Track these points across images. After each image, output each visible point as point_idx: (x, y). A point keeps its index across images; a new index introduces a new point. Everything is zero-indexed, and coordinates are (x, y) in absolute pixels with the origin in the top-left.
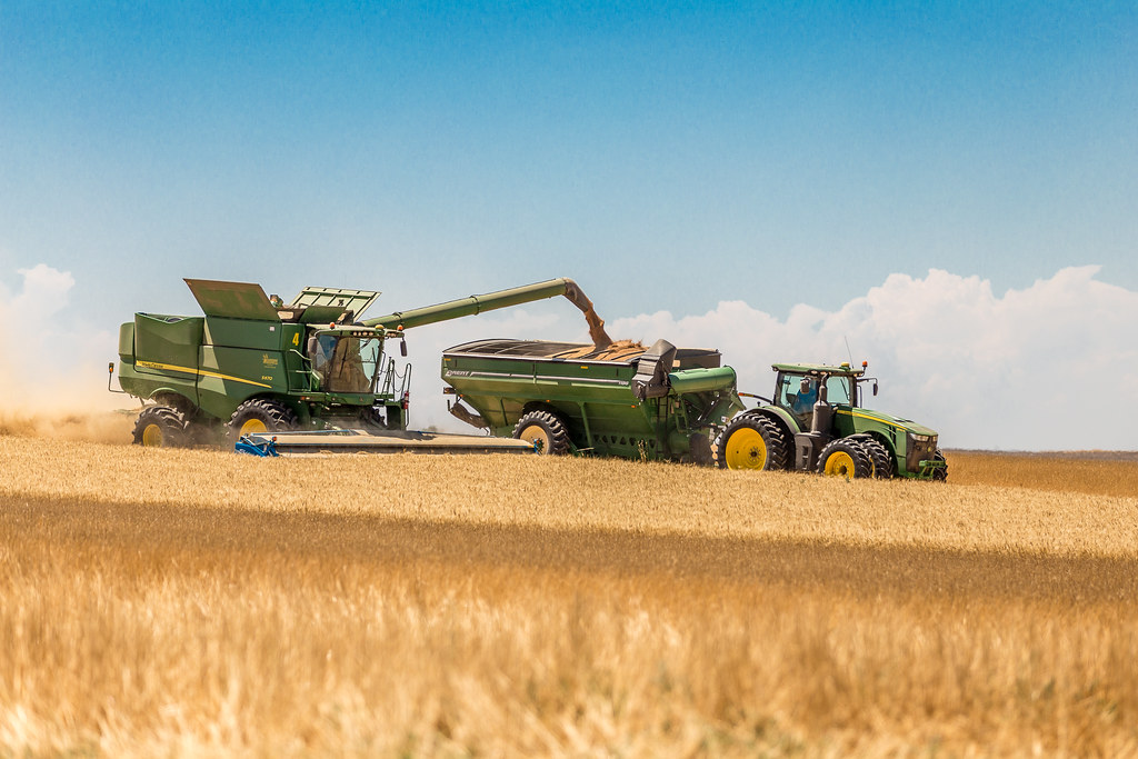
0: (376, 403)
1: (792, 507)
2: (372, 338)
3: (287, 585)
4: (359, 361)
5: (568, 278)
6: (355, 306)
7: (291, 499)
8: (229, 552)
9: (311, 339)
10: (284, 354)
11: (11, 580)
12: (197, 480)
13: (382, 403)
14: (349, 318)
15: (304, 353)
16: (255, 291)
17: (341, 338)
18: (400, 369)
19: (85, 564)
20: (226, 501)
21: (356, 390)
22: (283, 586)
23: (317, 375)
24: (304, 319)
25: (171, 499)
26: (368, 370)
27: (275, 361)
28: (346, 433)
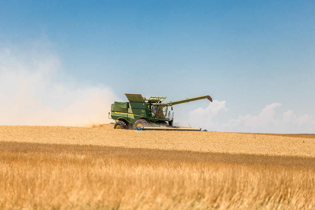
0: (166, 120)
1: (290, 149)
2: (165, 106)
3: (167, 167)
4: (163, 111)
5: (208, 95)
6: (161, 100)
7: (170, 147)
8: (154, 160)
9: (152, 106)
10: (146, 110)
11: (102, 167)
12: (148, 143)
13: (167, 121)
14: (160, 102)
15: (151, 109)
16: (140, 96)
17: (159, 106)
18: (171, 113)
19: (120, 162)
20: (155, 148)
21: (162, 117)
22: (166, 168)
23: (153, 114)
24: (150, 102)
25: (142, 147)
26: (164, 113)
27: (144, 111)
28: (160, 127)
